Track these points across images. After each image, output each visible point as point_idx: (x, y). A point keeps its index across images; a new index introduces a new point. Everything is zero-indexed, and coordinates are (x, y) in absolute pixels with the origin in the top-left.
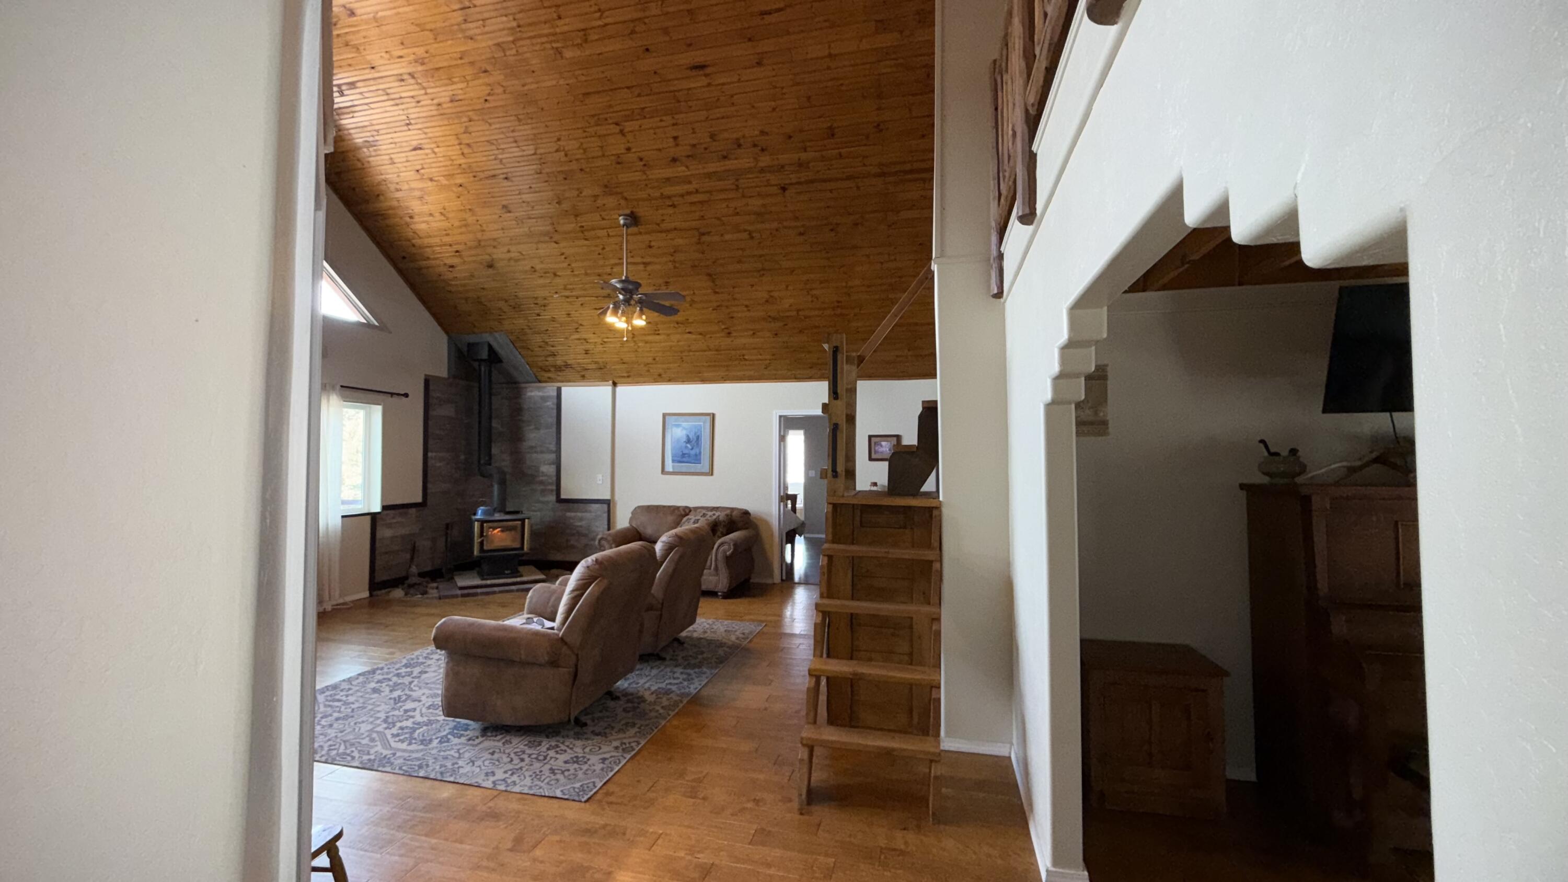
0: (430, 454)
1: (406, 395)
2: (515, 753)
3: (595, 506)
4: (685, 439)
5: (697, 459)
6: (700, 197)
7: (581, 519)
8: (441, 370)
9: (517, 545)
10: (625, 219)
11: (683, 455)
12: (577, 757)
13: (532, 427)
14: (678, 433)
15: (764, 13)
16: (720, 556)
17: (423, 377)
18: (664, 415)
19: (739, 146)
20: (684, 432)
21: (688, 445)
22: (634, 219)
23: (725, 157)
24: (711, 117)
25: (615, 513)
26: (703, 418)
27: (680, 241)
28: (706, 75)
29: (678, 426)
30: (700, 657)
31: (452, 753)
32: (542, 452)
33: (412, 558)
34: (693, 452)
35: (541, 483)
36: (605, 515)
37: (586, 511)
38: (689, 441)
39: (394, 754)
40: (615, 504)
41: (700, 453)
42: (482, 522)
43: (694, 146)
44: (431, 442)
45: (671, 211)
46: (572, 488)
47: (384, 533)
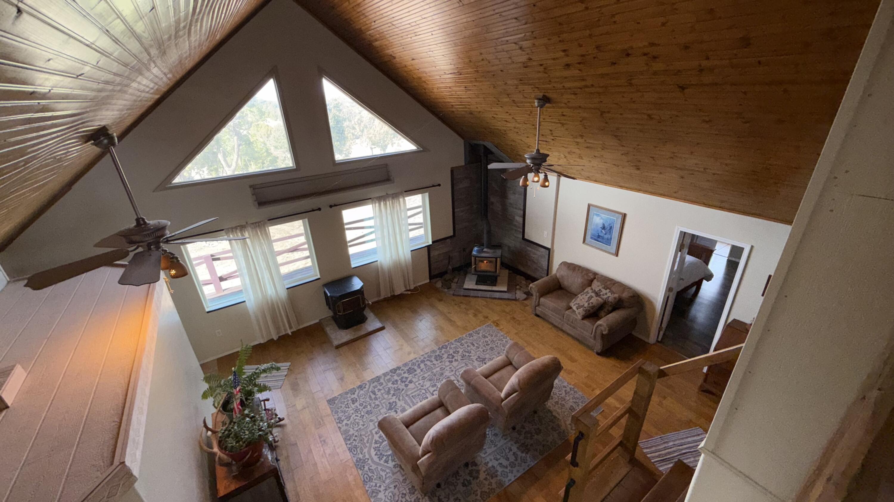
0: (456, 210)
1: (439, 185)
3: (543, 250)
4: (601, 226)
5: (608, 242)
7: (535, 254)
8: (461, 162)
9: (493, 270)
10: (538, 102)
11: (599, 236)
13: (512, 192)
14: (597, 220)
16: (599, 332)
17: (450, 170)
18: (589, 206)
20: (602, 221)
21: (603, 231)
22: (545, 100)
25: (552, 260)
26: (617, 215)
27: (585, 115)
29: (598, 215)
32: (516, 208)
33: (449, 262)
34: (606, 236)
35: (515, 226)
36: (547, 257)
37: (537, 250)
38: (604, 228)
40: (553, 252)
41: (611, 239)
42: (476, 257)
43: (583, 56)
44: (456, 204)
45: (573, 96)
46: (532, 234)
47: (434, 253)
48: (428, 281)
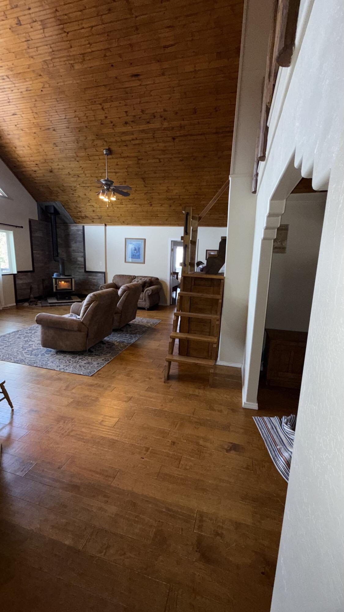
0: (34, 252)
1: (22, 227)
2: (68, 360)
3: (100, 274)
5: (139, 257)
6: (137, 142)
7: (94, 279)
8: (36, 217)
9: (70, 288)
10: (106, 151)
11: (134, 255)
12: (89, 362)
13: (74, 242)
14: (131, 247)
15: (165, 47)
16: (146, 294)
17: (28, 220)
18: (126, 239)
19: (155, 117)
20: (134, 246)
21: (135, 252)
22: (110, 152)
23: (148, 122)
24: (142, 102)
25: (107, 277)
26: (141, 240)
27: (130, 163)
28: (139, 80)
29: (131, 243)
30: (136, 331)
31: (46, 359)
32: (78, 252)
33: (31, 292)
34: (137, 254)
35: (78, 264)
36: (104, 278)
37: (96, 276)
38: (135, 250)
39: (25, 359)
40: (107, 274)
41: (140, 255)
42: (56, 279)
43: (134, 116)
44: (34, 247)
45: (125, 148)
46: (90, 267)
47: (19, 282)
48: (15, 304)
